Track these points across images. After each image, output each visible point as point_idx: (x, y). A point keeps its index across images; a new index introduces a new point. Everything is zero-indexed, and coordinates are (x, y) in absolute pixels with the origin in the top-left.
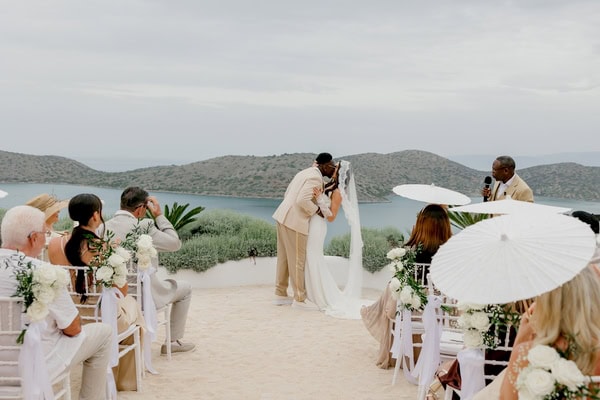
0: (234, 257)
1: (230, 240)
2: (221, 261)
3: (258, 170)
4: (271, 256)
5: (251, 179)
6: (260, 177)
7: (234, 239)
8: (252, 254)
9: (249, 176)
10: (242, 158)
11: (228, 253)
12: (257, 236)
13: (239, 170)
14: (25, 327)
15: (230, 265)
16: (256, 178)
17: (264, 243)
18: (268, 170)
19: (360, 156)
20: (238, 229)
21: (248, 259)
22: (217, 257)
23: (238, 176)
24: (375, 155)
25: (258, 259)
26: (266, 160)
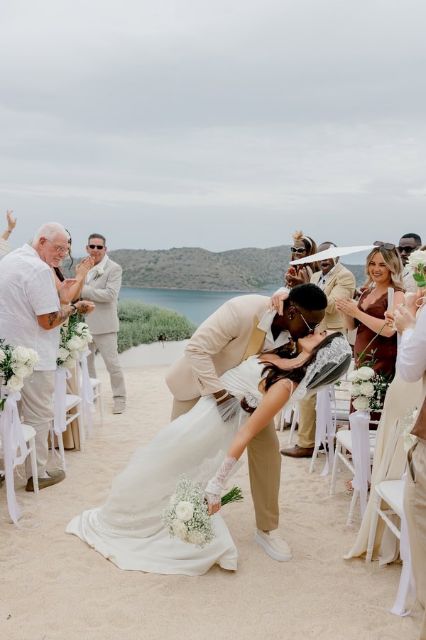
0: (145, 341)
1: (143, 326)
2: (135, 345)
3: (149, 263)
4: (177, 340)
5: (143, 271)
6: (151, 269)
7: (145, 326)
8: (161, 338)
9: (142, 268)
10: (134, 252)
11: (141, 337)
12: (165, 323)
13: (132, 263)
14: (5, 397)
15: (143, 348)
16: (148, 270)
17: (171, 329)
18: (158, 263)
19: (241, 250)
20: (148, 318)
21: (158, 343)
22: (131, 341)
23: (132, 268)
24: (255, 249)
25: (165, 343)
26: (156, 254)
